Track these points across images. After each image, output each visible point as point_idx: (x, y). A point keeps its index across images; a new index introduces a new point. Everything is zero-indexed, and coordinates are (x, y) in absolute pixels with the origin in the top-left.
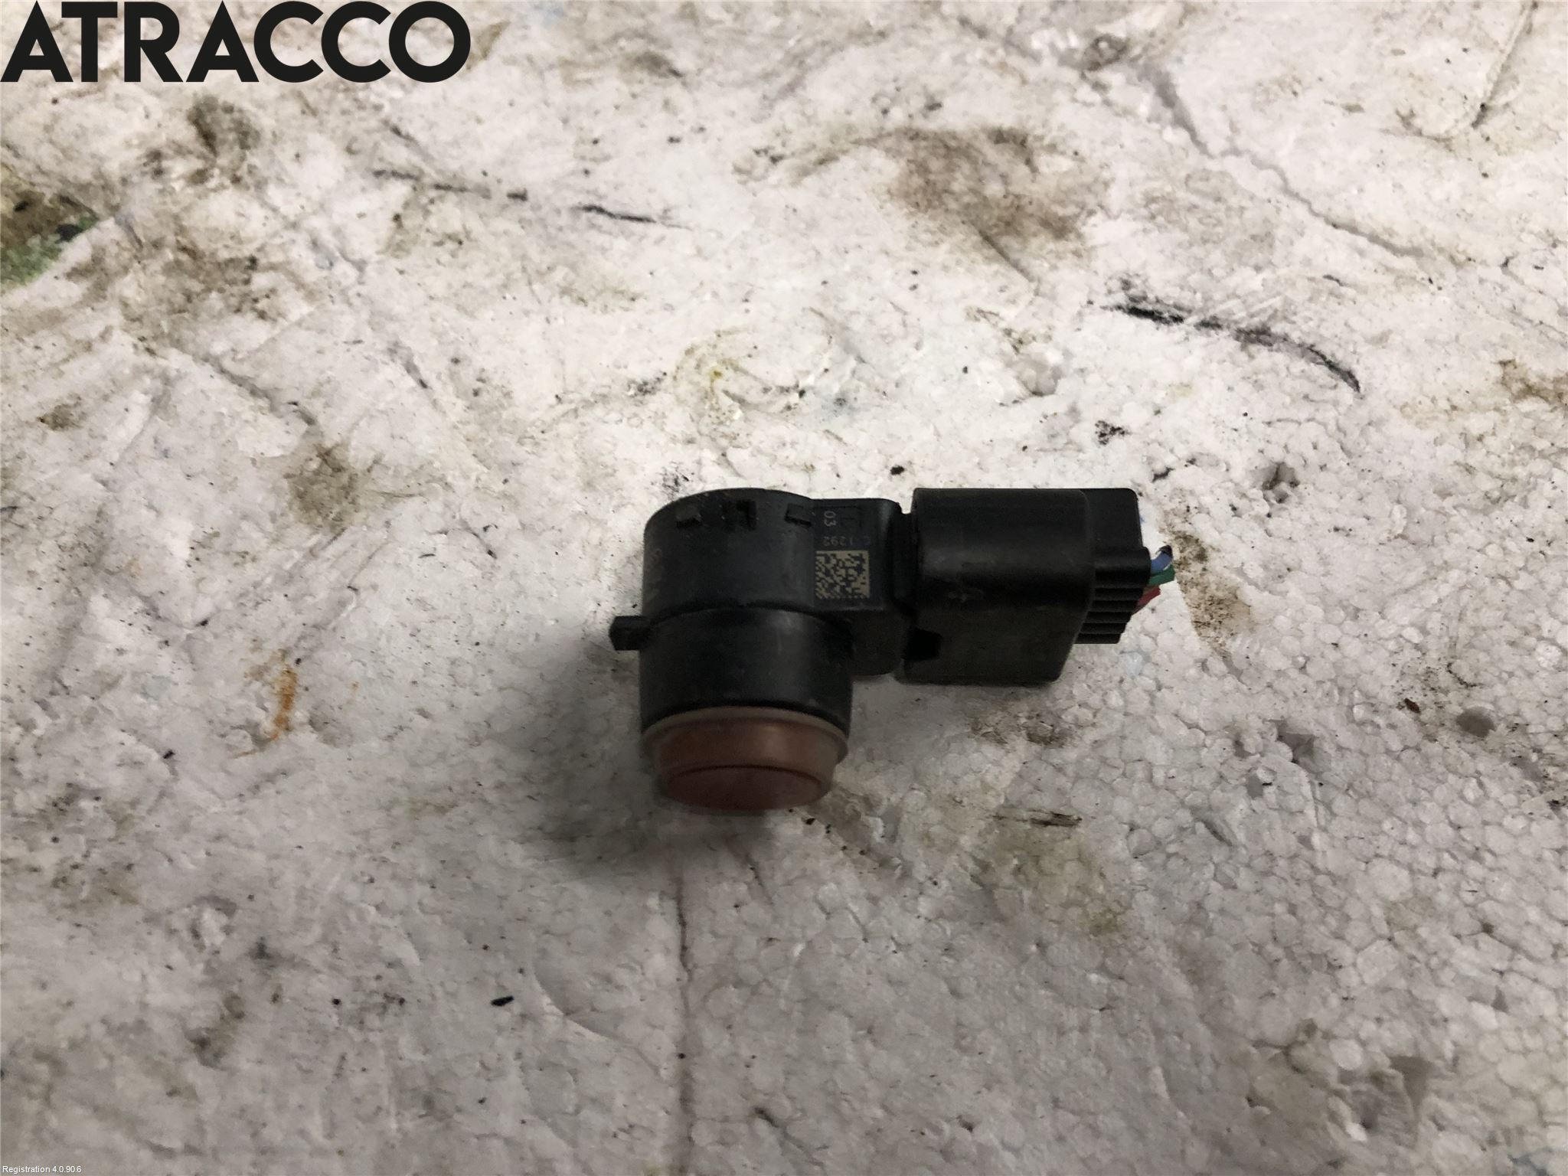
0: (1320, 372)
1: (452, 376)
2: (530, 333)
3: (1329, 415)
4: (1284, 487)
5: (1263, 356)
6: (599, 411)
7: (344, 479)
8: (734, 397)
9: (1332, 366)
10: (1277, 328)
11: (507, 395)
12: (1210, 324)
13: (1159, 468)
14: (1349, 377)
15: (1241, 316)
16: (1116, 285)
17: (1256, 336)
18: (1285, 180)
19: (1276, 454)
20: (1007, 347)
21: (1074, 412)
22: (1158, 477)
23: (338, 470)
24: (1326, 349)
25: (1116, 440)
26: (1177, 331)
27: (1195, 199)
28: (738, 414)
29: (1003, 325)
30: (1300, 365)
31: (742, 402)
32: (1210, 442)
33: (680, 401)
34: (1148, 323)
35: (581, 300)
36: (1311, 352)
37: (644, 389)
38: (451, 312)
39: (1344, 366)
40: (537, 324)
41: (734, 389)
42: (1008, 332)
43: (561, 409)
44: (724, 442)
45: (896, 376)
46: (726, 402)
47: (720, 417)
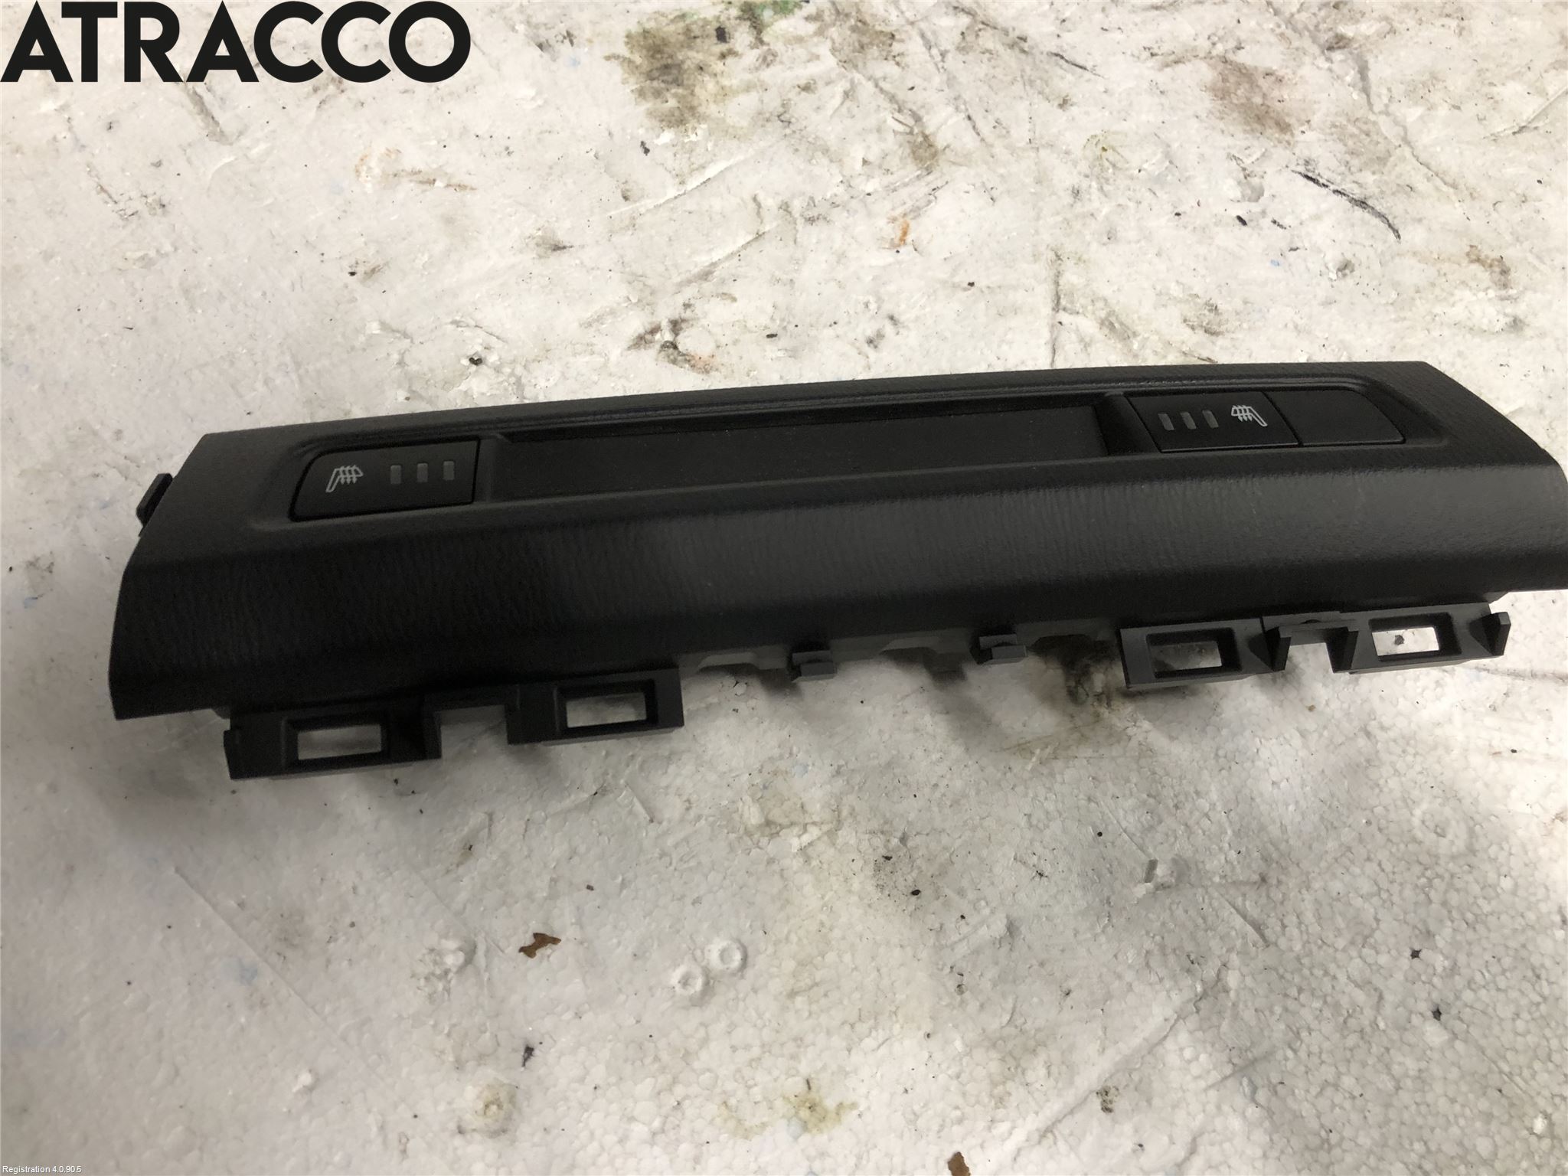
0: (1383, 226)
2: (1022, 108)
3: (1380, 247)
4: (1347, 271)
5: (1358, 212)
6: (1047, 151)
7: (933, 150)
8: (1111, 163)
9: (1390, 225)
10: (1370, 202)
11: (1009, 132)
12: (1340, 192)
13: (1294, 247)
14: (1396, 231)
15: (1357, 193)
16: (1302, 162)
17: (1362, 204)
18: (1406, 133)
19: (1349, 256)
20: (1242, 176)
21: (1264, 213)
22: (1292, 249)
23: (931, 146)
24: (1390, 218)
26: (1324, 190)
27: (1356, 131)
28: (1111, 171)
29: (1243, 165)
30: (1376, 221)
31: (1114, 166)
32: (1320, 242)
34: (1311, 183)
35: (1047, 99)
36: (1381, 216)
38: (986, 88)
39: (1396, 227)
40: (1026, 104)
41: (1111, 159)
42: (1244, 169)
43: (1031, 145)
44: (1103, 181)
45: (1187, 174)
46: (1107, 164)
47: (1103, 169)
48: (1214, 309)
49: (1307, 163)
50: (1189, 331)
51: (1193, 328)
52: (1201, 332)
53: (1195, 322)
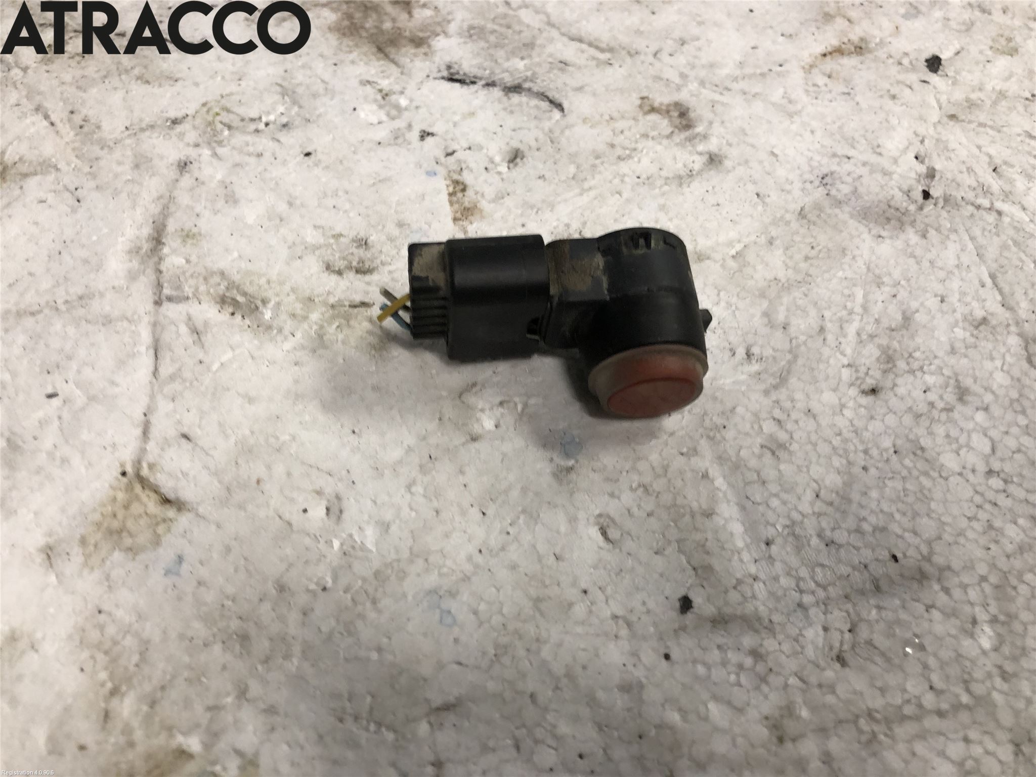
0: (545, 105)
1: (69, 120)
2: (117, 98)
3: (547, 125)
4: (518, 160)
5: (516, 98)
6: (147, 133)
8: (225, 125)
9: (551, 102)
10: (526, 85)
11: (99, 127)
12: (490, 84)
13: (450, 151)
14: (559, 107)
15: (508, 80)
16: (443, 67)
17: (516, 89)
18: (549, 19)
19: (515, 144)
20: (379, 97)
21: (410, 127)
22: (449, 154)
24: (550, 95)
25: (429, 139)
26: (472, 88)
27: (496, 27)
28: (226, 133)
29: (379, 87)
30: (535, 102)
31: (230, 127)
32: (479, 139)
33: (195, 127)
34: (457, 85)
35: (148, 82)
36: (543, 96)
37: (175, 122)
38: (73, 89)
39: (558, 102)
40: (120, 94)
41: (226, 120)
42: (380, 91)
43: (127, 133)
44: (214, 145)
45: (317, 112)
46: (219, 126)
47: (215, 133)
48: (364, 243)
49: (449, 67)
50: (334, 278)
51: (340, 273)
52: (351, 275)
53: (341, 264)
